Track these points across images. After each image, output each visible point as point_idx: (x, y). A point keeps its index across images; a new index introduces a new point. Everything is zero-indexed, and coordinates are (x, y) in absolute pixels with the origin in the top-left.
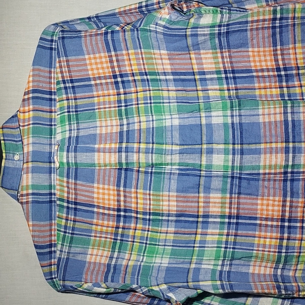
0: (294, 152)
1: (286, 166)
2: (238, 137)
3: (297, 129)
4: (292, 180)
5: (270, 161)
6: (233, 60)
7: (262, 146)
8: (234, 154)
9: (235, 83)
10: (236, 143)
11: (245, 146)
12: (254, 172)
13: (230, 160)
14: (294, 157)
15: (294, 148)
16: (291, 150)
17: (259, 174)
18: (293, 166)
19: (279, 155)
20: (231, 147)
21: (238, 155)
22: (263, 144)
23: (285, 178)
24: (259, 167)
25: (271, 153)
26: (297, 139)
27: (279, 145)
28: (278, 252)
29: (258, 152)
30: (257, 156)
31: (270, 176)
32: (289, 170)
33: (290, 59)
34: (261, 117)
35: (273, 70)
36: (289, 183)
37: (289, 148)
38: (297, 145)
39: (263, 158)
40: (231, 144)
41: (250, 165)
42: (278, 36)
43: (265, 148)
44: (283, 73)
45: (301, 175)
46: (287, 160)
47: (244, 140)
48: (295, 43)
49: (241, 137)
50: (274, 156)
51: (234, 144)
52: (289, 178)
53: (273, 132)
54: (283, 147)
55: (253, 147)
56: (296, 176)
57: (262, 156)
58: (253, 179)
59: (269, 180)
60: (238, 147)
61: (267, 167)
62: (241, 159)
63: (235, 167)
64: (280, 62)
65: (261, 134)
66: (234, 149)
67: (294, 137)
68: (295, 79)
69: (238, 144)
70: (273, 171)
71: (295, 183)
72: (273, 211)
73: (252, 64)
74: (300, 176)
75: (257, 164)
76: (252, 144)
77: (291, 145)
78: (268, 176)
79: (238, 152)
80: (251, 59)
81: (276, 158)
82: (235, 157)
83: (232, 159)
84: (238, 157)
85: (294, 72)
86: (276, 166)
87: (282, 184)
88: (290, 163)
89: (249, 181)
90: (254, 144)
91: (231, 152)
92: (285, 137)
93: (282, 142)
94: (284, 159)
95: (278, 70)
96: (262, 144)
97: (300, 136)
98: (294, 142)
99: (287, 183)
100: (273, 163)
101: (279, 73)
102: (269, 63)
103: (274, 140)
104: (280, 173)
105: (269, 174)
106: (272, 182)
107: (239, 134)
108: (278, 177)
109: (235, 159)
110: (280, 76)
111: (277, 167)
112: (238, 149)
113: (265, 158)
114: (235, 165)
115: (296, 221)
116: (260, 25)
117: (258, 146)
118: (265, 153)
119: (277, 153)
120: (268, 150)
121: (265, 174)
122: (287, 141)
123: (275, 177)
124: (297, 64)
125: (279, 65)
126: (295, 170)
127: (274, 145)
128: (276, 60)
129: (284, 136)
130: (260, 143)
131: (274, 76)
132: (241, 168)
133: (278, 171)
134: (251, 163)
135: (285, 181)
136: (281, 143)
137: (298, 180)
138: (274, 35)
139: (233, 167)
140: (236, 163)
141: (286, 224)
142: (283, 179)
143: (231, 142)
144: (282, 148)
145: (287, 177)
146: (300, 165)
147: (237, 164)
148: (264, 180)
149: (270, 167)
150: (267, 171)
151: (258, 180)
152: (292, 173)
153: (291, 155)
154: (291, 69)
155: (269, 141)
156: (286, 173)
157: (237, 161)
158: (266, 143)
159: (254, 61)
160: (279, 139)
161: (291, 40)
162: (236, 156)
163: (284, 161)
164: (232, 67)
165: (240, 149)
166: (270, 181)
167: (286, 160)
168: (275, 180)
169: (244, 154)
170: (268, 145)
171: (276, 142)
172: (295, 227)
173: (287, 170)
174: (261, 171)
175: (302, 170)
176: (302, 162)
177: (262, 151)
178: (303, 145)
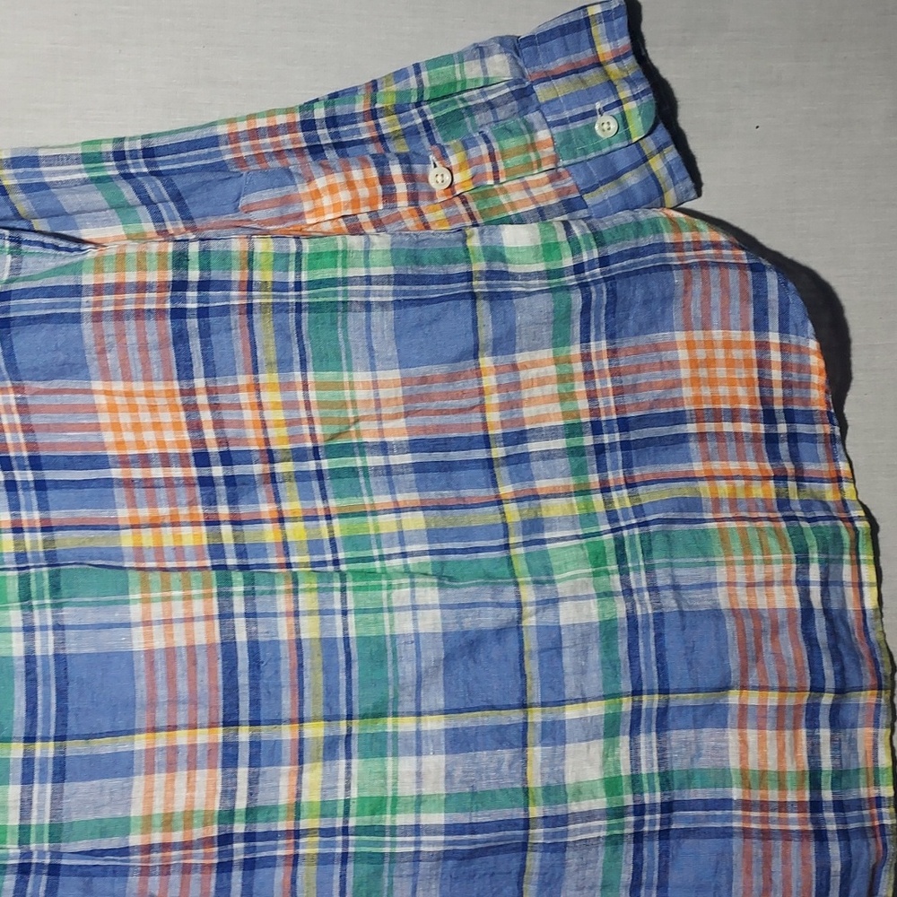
0: (254, 761)
1: (228, 815)
2: (47, 709)
3: (267, 672)
4: (250, 865)
5: (169, 799)
6: (36, 419)
7: (140, 742)
8: (27, 779)
9: (43, 506)
10: (39, 734)
11: (74, 748)
12: (105, 844)
13: (10, 804)
14: (253, 781)
15: (255, 744)
16: (244, 754)
17: (125, 851)
18: (251, 813)
19: (202, 775)
20: (17, 751)
21: (42, 781)
22: (143, 736)
23: (225, 860)
24: (124, 826)
25: (171, 767)
26: (264, 713)
27: (203, 737)
29: (121, 767)
30: (117, 782)
31: (167, 854)
32: (239, 828)
33: (241, 424)
34: (138, 632)
35: (182, 460)
36: (237, 876)
37: (236, 745)
38: (265, 732)
39: (142, 788)
40: (18, 739)
41: (90, 817)
42: (195, 345)
43: (150, 753)
44: (218, 471)
45: (281, 842)
46: (229, 793)
47: (71, 720)
48: (256, 371)
49: (62, 711)
50: (181, 776)
51: (30, 739)
52: (239, 857)
53: (183, 687)
54: (216, 744)
55: (105, 746)
56: (264, 849)
57: (139, 782)
58: (104, 871)
59: (166, 870)
60: (44, 750)
61: (157, 821)
62: (57, 798)
63: (33, 829)
64: (209, 434)
65: (138, 695)
66: (28, 762)
67: (255, 703)
68: (263, 492)
69: (45, 739)
70: (177, 837)
71: (261, 874)
73: (108, 437)
74: (275, 848)
75: (119, 814)
76: (101, 735)
77: (244, 734)
78: (160, 855)
79: (43, 771)
80: (104, 418)
81: (191, 787)
82: (31, 793)
83: (22, 801)
84: (43, 792)
85: (258, 469)
86: (189, 816)
87: (213, 882)
88: (241, 804)
89: (87, 879)
90: (109, 734)
91: (17, 772)
92: (225, 707)
93: (212, 725)
94: (219, 788)
95: (202, 459)
96: (137, 736)
97: (278, 699)
98: (254, 723)
99: (229, 878)
100: (179, 806)
101: (205, 472)
102: (169, 436)
103: (182, 718)
104: (207, 842)
105: (166, 846)
106: (175, 878)
107: (53, 700)
108: (198, 857)
109: (30, 800)
110: (207, 482)
111: (195, 821)
112: (44, 761)
113: (149, 791)
114: (34, 822)
116: (130, 302)
117: (121, 745)
118: (150, 770)
119: (192, 765)
120: (160, 758)
121: (148, 849)
122: (231, 721)
123: (185, 857)
124: (267, 441)
125: (203, 442)
126: (260, 828)
127: (182, 738)
128: (195, 427)
129: (221, 703)
130: (132, 733)
131: (188, 482)
132: (56, 832)
133: (198, 833)
134: (98, 807)
135: (224, 868)
136: (210, 727)
137: (271, 862)
138: (180, 338)
139: (24, 830)
140: (35, 813)
142: (216, 861)
143: (19, 731)
144: (211, 748)
145: (231, 853)
146: (275, 808)
147: (41, 816)
148: (145, 872)
149: (168, 822)
150: (157, 838)
151: (123, 872)
152: (249, 837)
153: (243, 772)
154: (246, 458)
155: (164, 723)
156: (225, 839)
157: (41, 811)
158: (154, 730)
159: (116, 427)
160: (203, 715)
161: (242, 359)
162: (36, 787)
163: (218, 798)
164: (31, 446)
165: (54, 758)
166: (168, 874)
167: (224, 792)
168: (187, 870)
169: (68, 776)
170: (162, 740)
171: (193, 726)
173: (232, 828)
174: (135, 840)
175: (283, 825)
176: (284, 798)
177: (139, 762)
178: (287, 733)
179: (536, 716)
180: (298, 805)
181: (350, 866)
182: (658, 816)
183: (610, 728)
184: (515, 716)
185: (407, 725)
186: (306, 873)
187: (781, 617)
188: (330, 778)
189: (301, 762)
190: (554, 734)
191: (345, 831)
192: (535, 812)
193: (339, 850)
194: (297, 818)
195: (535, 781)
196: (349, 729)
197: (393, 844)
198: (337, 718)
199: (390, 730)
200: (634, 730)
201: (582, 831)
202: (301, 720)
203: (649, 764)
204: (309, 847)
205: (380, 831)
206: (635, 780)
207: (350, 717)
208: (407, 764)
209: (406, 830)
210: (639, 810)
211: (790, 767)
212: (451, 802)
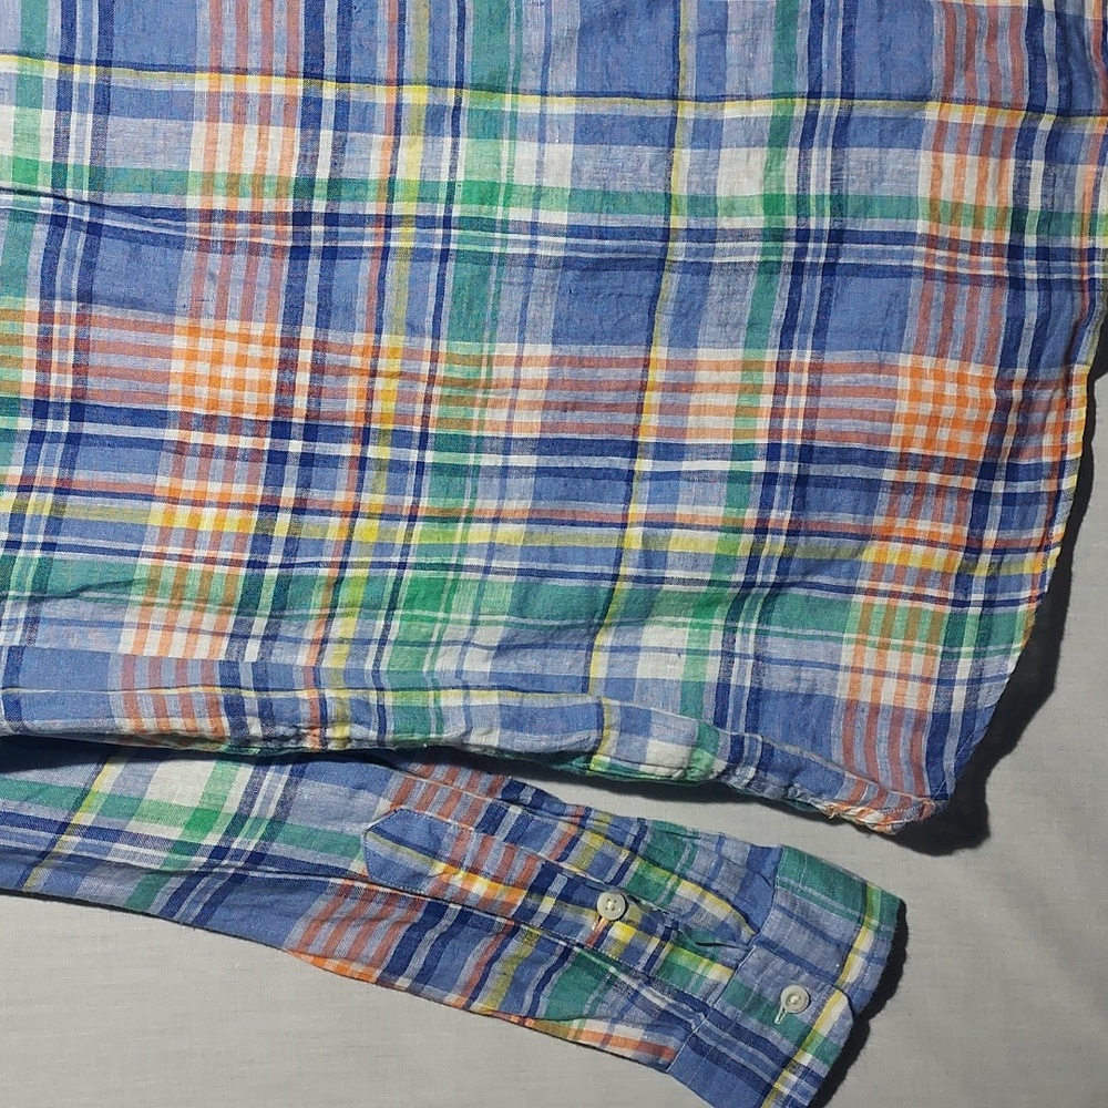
0: (340, 123)
1: (305, 187)
2: (88, 30)
3: (359, 23)
4: (330, 255)
5: (236, 157)
7: (202, 83)
8: (63, 105)
10: (78, 56)
11: (121, 77)
12: (157, 201)
13: (42, 133)
14: (339, 148)
15: (342, 105)
16: (328, 116)
17: (180, 214)
18: (334, 185)
19: (276, 133)
20: (51, 70)
21: (82, 111)
22: (206, 75)
23: (301, 244)
24: (180, 181)
25: (239, 118)
26: (355, 67)
27: (278, 86)
28: (251, 564)
29: (177, 108)
30: (173, 124)
31: (231, 226)
32: (319, 206)
36: (314, 264)
37: (319, 102)
38: (355, 91)
39: (204, 137)
40: (52, 58)
41: (139, 166)
43: (214, 97)
45: (369, 230)
46: (309, 157)
47: (118, 47)
49: (106, 33)
50: (251, 131)
51: (66, 59)
52: (317, 244)
53: (255, 26)
54: (295, 98)
55: (159, 82)
56: (348, 237)
57: (199, 128)
58: (155, 240)
59: (229, 247)
60: (85, 75)
61: (221, 181)
62: (99, 133)
63: (70, 170)
65: (200, 29)
66: (64, 85)
67: (344, 56)
69: (85, 62)
70: (244, 205)
71: (343, 266)
72: (239, 384)
74: (361, 237)
75: (175, 167)
76: (154, 68)
77: (329, 91)
78: (222, 225)
79: (83, 98)
81: (262, 144)
82: (68, 122)
83: (57, 131)
84: (82, 124)
86: (259, 182)
87: (285, 269)
88: (323, 173)
89: (133, 245)
90: (162, 68)
91: (51, 95)
92: (307, 54)
93: (290, 74)
94: (297, 151)
96: (198, 75)
97: (373, 54)
98: (342, 79)
99: (305, 267)
100: (248, 168)
103: (253, 61)
104: (280, 218)
105: (230, 216)
106: (240, 259)
107: (96, 20)
108: (269, 235)
109: (67, 132)
111: (267, 190)
112: (84, 87)
113: (212, 142)
114: (71, 161)
115: (336, 435)
117: (180, 82)
118: (213, 117)
119: (265, 120)
120: (227, 106)
121: (208, 215)
122: (313, 72)
123: (253, 234)
126: (345, 208)
127: (253, 85)
129: (302, 49)
130: (192, 70)
132: (98, 178)
133: (269, 205)
134: (148, 154)
135: (300, 253)
136: (287, 76)
137: (356, 253)
139: (59, 170)
140: (72, 150)
141: (295, 446)
142: (289, 243)
143: (54, 48)
144: (288, 103)
145: (309, 237)
146: (364, 183)
147: (79, 155)
148: (205, 246)
149: (234, 184)
150: (220, 203)
151: (179, 244)
152: (331, 219)
153: (326, 135)
155: (231, 65)
156: (302, 218)
157: (80, 147)
158: (220, 70)
160: (279, 61)
162: (75, 116)
163: (295, 162)
165: (97, 86)
166: (232, 253)
167: (303, 157)
168: (254, 250)
169: (113, 108)
170: (228, 83)
171: (267, 72)
172: (334, 461)
173: (310, 205)
174: (193, 202)
175: (372, 208)
176: (376, 172)
177: (200, 106)
178: (382, 96)
179: (688, 111)
180: (392, 182)
181: (451, 265)
182: (824, 245)
183: (777, 136)
184: (663, 108)
185: (529, 105)
186: (397, 270)
187: (1003, 18)
188: (431, 157)
189: (397, 133)
190: (709, 135)
191: (447, 222)
192: (678, 222)
193: (438, 246)
194: (390, 200)
195: (680, 188)
196: (458, 101)
197: (505, 243)
198: (446, 84)
199: (508, 109)
200: (806, 141)
201: (734, 252)
202: (400, 82)
203: (820, 185)
204: (403, 238)
205: (490, 225)
206: (801, 202)
207: (460, 85)
208: (526, 151)
209: (519, 227)
210: (803, 235)
211: (991, 201)
212: (576, 198)
